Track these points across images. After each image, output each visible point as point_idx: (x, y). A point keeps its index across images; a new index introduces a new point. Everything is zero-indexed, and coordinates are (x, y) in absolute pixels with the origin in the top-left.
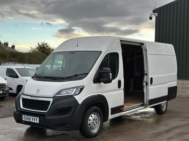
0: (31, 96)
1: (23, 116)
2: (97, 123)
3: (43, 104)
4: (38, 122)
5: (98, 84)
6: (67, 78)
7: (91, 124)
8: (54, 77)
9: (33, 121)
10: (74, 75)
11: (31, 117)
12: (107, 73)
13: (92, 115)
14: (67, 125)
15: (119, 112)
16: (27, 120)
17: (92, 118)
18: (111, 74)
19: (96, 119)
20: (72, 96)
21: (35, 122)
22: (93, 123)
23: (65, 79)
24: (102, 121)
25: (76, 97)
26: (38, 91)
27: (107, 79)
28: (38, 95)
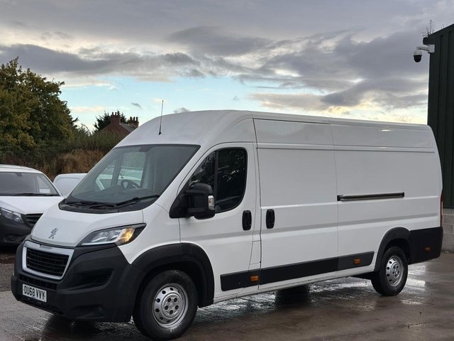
0: (41, 244)
1: (24, 285)
2: (177, 307)
3: (57, 263)
4: (45, 300)
5: (182, 221)
6: (118, 205)
7: (162, 310)
8: (96, 203)
9: (38, 299)
10: (131, 199)
11: (35, 289)
12: (202, 195)
13: (164, 290)
14: (100, 309)
15: (247, 286)
16: (29, 296)
17: (166, 295)
18: (211, 197)
19: (176, 300)
20: (114, 245)
21: (41, 300)
22: (166, 308)
23: (116, 206)
24: (192, 304)
25: (124, 249)
26: (54, 232)
27: (202, 210)
28: (51, 241)
